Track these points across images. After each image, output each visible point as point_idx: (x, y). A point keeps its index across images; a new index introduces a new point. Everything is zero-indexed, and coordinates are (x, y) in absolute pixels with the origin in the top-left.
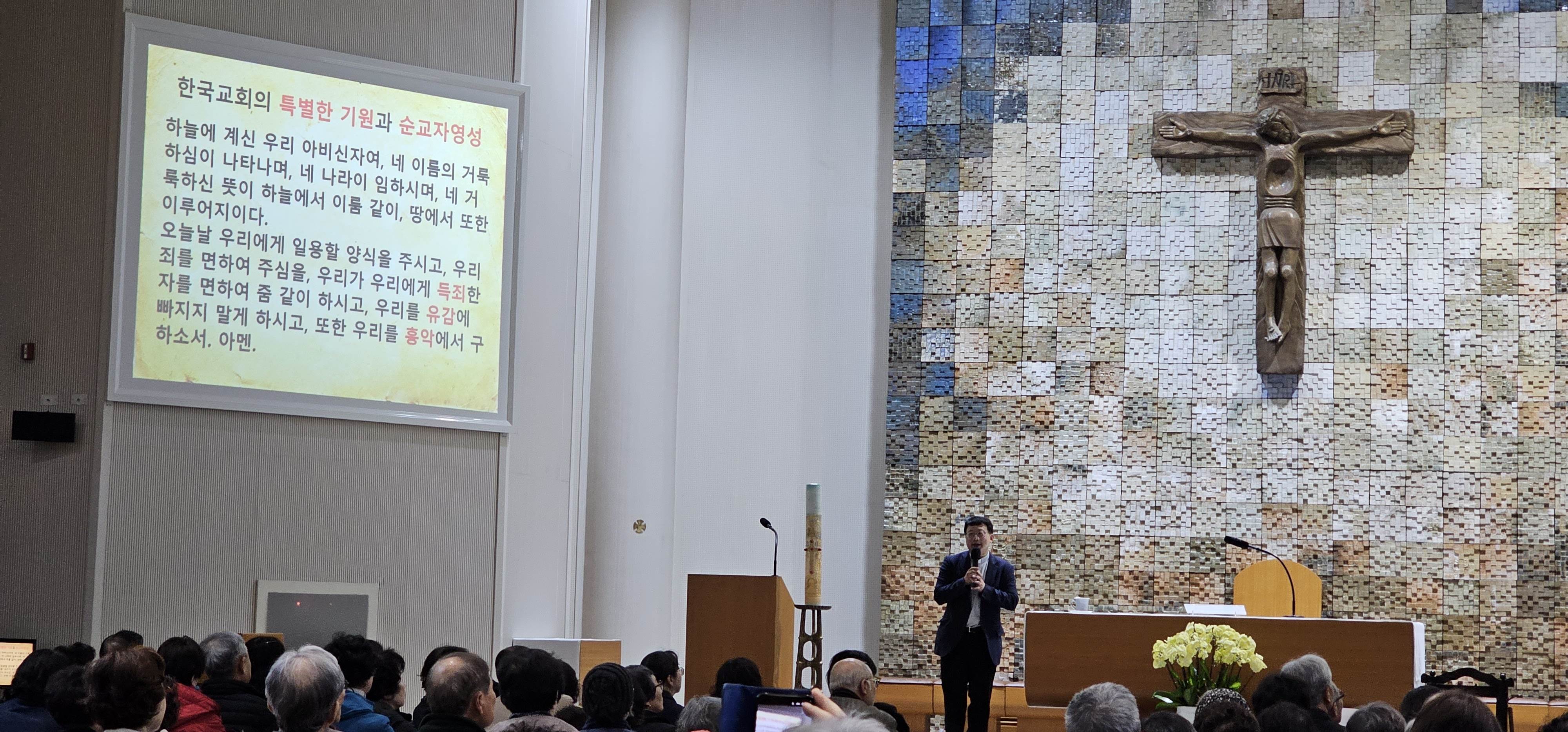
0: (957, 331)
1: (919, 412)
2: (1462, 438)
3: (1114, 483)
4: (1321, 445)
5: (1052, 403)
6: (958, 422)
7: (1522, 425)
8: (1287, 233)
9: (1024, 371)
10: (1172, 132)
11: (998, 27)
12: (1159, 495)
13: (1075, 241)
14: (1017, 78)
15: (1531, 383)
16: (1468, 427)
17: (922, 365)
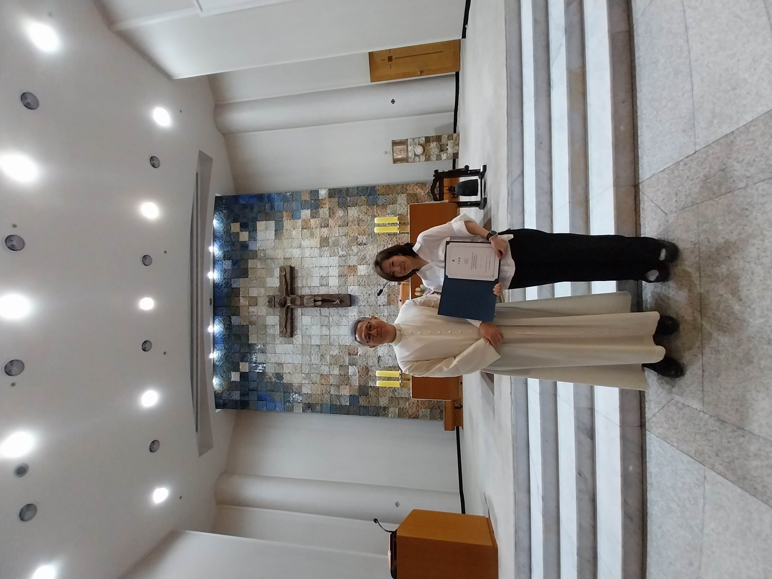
0: (340, 394)
1: (364, 406)
2: (368, 250)
4: (371, 289)
5: (360, 366)
6: (367, 395)
7: (364, 234)
8: (310, 299)
9: (351, 375)
10: (285, 331)
13: (315, 359)
14: (271, 375)
15: (353, 233)
16: (365, 249)
17: (350, 405)
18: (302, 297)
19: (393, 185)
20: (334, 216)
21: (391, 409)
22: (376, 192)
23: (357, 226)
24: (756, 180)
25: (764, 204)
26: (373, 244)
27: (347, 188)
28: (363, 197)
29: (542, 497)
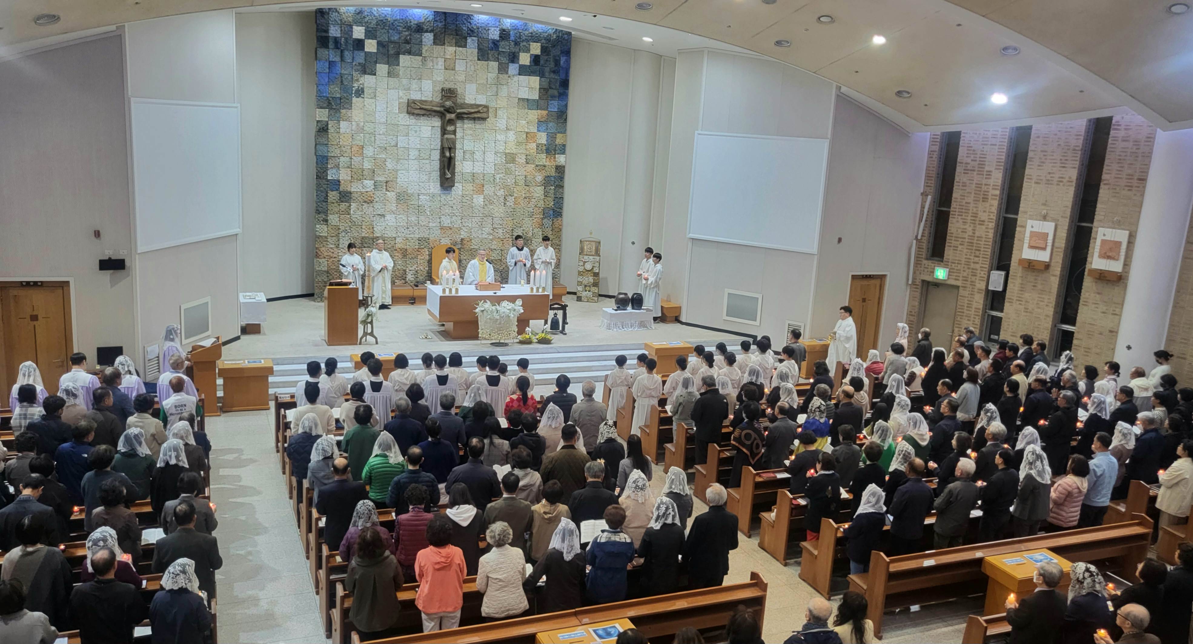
0: (340, 169)
1: (327, 196)
3: (394, 220)
4: (458, 209)
5: (373, 194)
6: (341, 200)
8: (450, 143)
9: (364, 183)
10: (414, 105)
11: (354, 63)
13: (381, 140)
14: (361, 82)
15: (518, 191)
17: (328, 181)
18: (454, 132)
20: (536, 171)
22: (556, 217)
23: (524, 195)
27: (563, 187)
28: (553, 204)
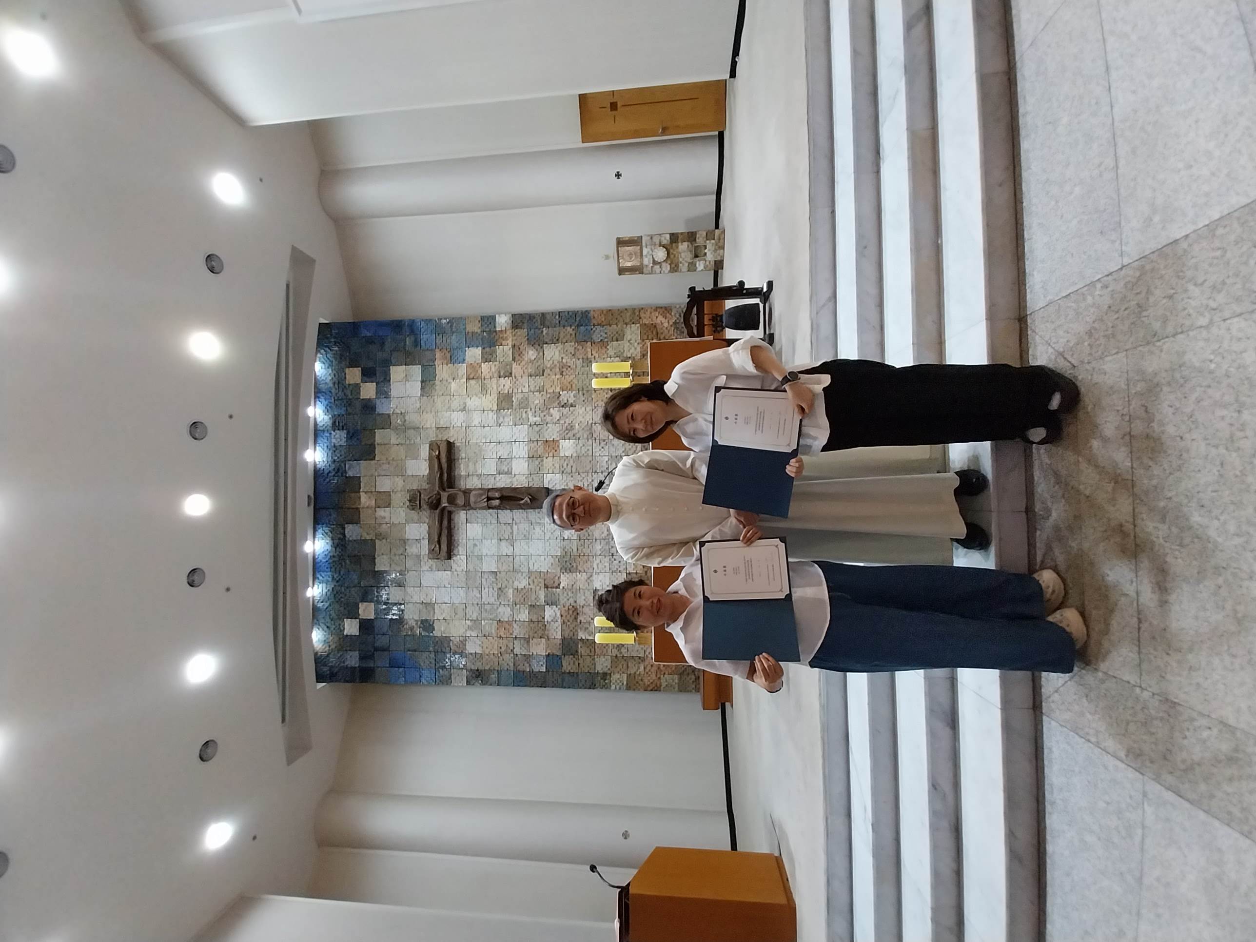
0: (531, 654)
1: (569, 673)
2: (577, 414)
4: (582, 478)
5: (564, 607)
6: (575, 653)
7: (571, 389)
8: (481, 495)
9: (549, 620)
10: (437, 549)
12: (607, 555)
13: (489, 596)
14: (414, 624)
15: (551, 386)
16: (572, 413)
17: (547, 670)
18: (467, 492)
19: (619, 310)
20: (521, 359)
21: (615, 677)
22: (589, 320)
23: (558, 376)
24: (1227, 314)
25: (1241, 353)
26: (585, 406)
27: (543, 314)
28: (569, 328)
29: (872, 825)
